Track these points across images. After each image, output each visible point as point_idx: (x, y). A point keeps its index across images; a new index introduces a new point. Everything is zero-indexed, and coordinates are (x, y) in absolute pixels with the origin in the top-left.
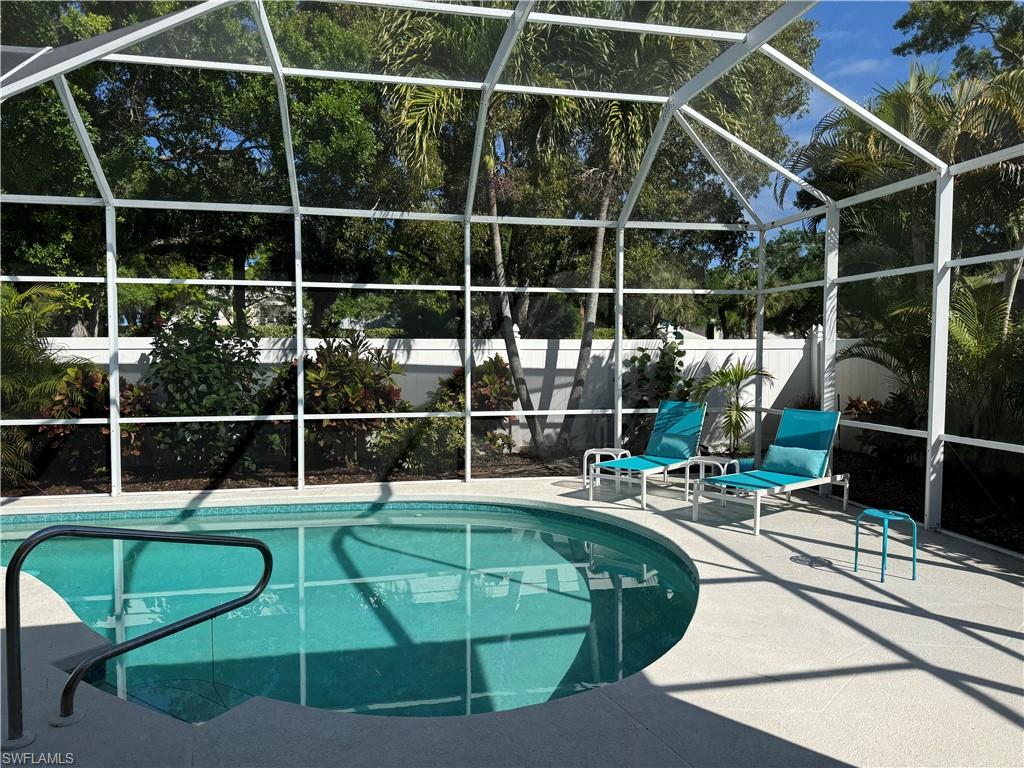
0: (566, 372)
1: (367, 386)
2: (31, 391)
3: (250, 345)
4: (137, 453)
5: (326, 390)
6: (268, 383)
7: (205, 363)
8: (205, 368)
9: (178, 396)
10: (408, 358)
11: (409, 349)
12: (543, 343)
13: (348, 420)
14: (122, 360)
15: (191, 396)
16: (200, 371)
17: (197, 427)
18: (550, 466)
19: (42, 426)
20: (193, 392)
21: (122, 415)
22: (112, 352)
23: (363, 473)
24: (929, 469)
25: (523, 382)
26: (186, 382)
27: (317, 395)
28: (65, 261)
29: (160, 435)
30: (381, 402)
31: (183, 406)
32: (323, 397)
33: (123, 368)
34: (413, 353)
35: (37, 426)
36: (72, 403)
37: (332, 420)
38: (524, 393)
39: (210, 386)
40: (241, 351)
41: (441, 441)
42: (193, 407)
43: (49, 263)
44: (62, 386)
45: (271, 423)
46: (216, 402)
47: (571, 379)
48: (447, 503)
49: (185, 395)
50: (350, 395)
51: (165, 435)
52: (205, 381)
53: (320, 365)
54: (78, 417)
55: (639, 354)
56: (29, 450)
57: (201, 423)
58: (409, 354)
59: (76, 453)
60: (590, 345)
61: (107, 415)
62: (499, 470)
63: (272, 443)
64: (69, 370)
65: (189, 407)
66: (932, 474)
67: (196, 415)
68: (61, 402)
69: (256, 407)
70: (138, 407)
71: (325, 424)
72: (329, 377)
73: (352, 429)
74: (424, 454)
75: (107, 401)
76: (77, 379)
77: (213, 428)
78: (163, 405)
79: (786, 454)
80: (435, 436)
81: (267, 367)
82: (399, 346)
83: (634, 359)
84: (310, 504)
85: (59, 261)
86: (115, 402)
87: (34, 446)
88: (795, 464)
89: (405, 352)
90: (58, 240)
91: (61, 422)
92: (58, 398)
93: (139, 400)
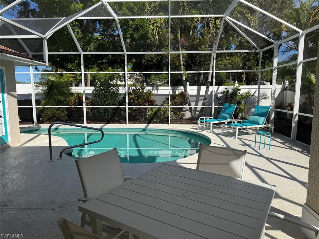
0: (202, 96)
1: (145, 99)
2: (67, 100)
3: (117, 89)
4: (91, 115)
5: (134, 100)
6: (121, 99)
7: (106, 93)
8: (106, 94)
9: (99, 101)
10: (157, 92)
11: (158, 90)
12: (196, 87)
13: (140, 108)
14: (85, 93)
15: (102, 101)
16: (105, 95)
17: (104, 109)
18: (193, 122)
19: (69, 108)
20: (103, 100)
21: (86, 105)
22: (83, 90)
23: (144, 122)
24: (293, 123)
25: (188, 99)
26: (101, 98)
27: (132, 101)
28: (76, 68)
29: (96, 111)
30: (149, 104)
31: (101, 104)
32: (134, 102)
33: (87, 95)
34: (159, 90)
35: (68, 108)
36: (76, 103)
37: (136, 108)
38: (189, 102)
39: (107, 99)
40: (115, 90)
41: (164, 114)
42: (103, 104)
43: (73, 68)
44: (73, 98)
45: (121, 108)
46: (108, 103)
47: (203, 98)
48: (162, 129)
49: (101, 101)
50: (140, 101)
51: (97, 111)
52: (106, 98)
53: (133, 94)
54: (77, 106)
55: (226, 90)
56: (67, 114)
57: (105, 108)
58: (158, 91)
59: (77, 115)
60: (209, 88)
61: (83, 105)
62: (180, 122)
63: (122, 113)
64: (75, 95)
65: (102, 104)
66: (294, 124)
67: (104, 106)
68: (73, 102)
69: (118, 104)
70: (91, 104)
71: (134, 109)
72: (135, 97)
73: (141, 110)
74: (159, 117)
75: (83, 102)
76: (77, 97)
77: (107, 109)
78: (96, 103)
79: (254, 118)
80: (162, 113)
81: (121, 94)
82: (155, 89)
83: (224, 92)
84: (128, 128)
85: (75, 68)
86: (84, 103)
87: (68, 113)
88: (255, 121)
89: (157, 90)
90: (75, 62)
91: (73, 107)
92: (73, 101)
93: (91, 102)
